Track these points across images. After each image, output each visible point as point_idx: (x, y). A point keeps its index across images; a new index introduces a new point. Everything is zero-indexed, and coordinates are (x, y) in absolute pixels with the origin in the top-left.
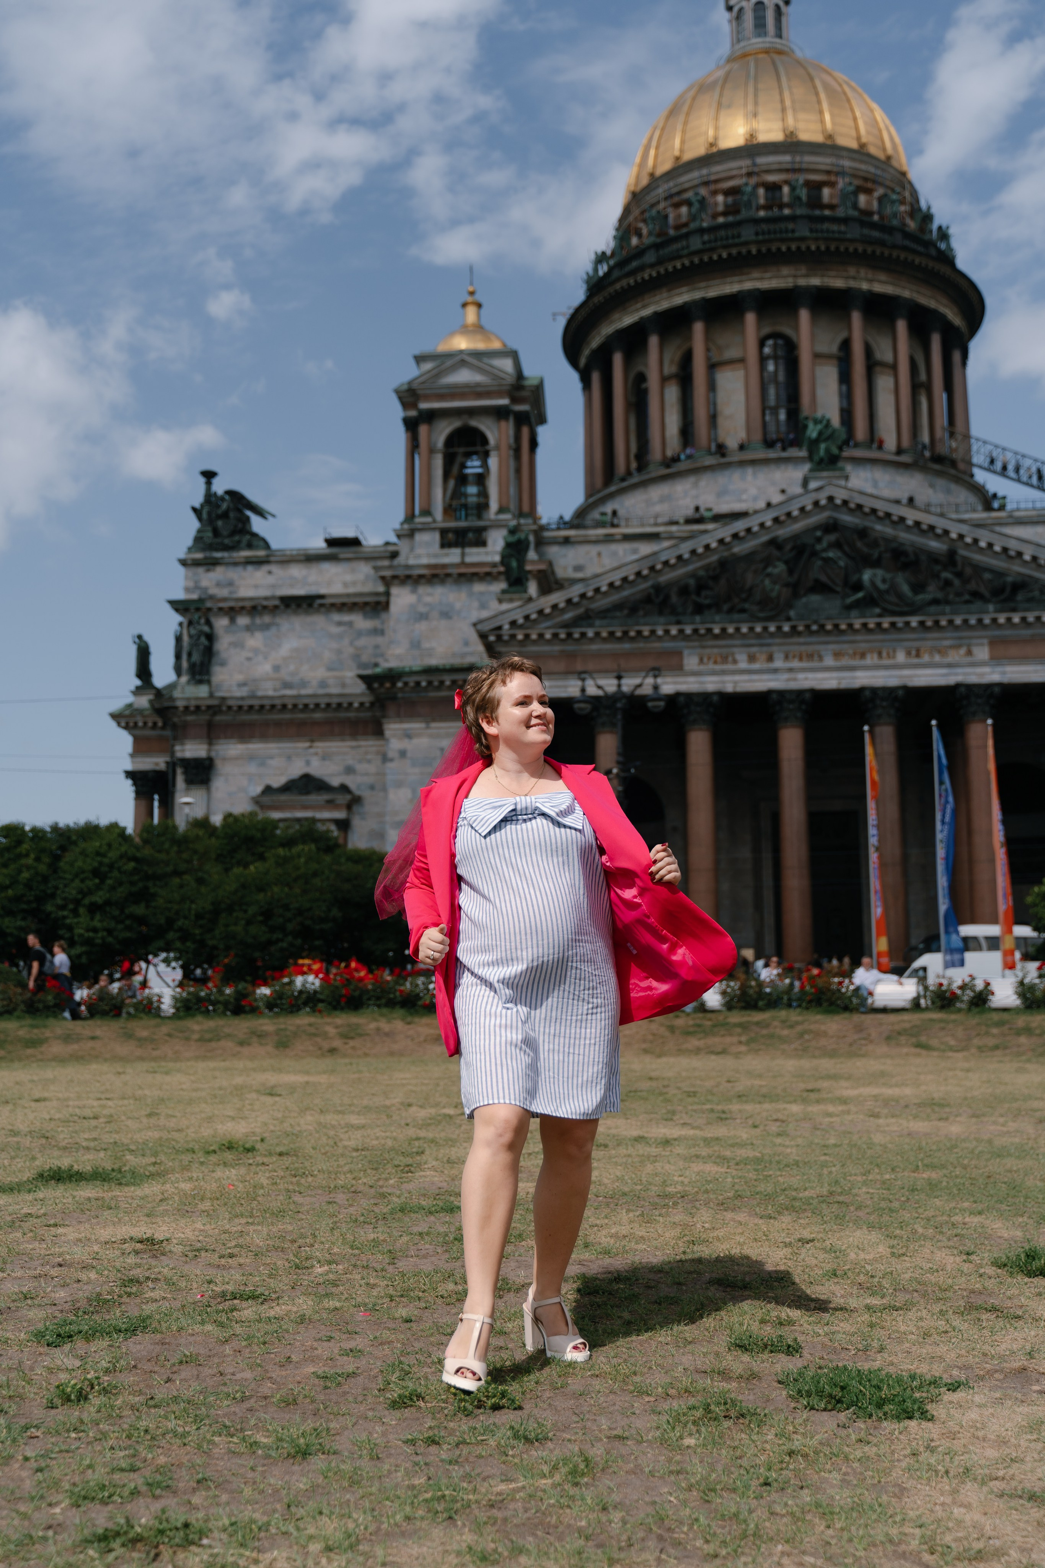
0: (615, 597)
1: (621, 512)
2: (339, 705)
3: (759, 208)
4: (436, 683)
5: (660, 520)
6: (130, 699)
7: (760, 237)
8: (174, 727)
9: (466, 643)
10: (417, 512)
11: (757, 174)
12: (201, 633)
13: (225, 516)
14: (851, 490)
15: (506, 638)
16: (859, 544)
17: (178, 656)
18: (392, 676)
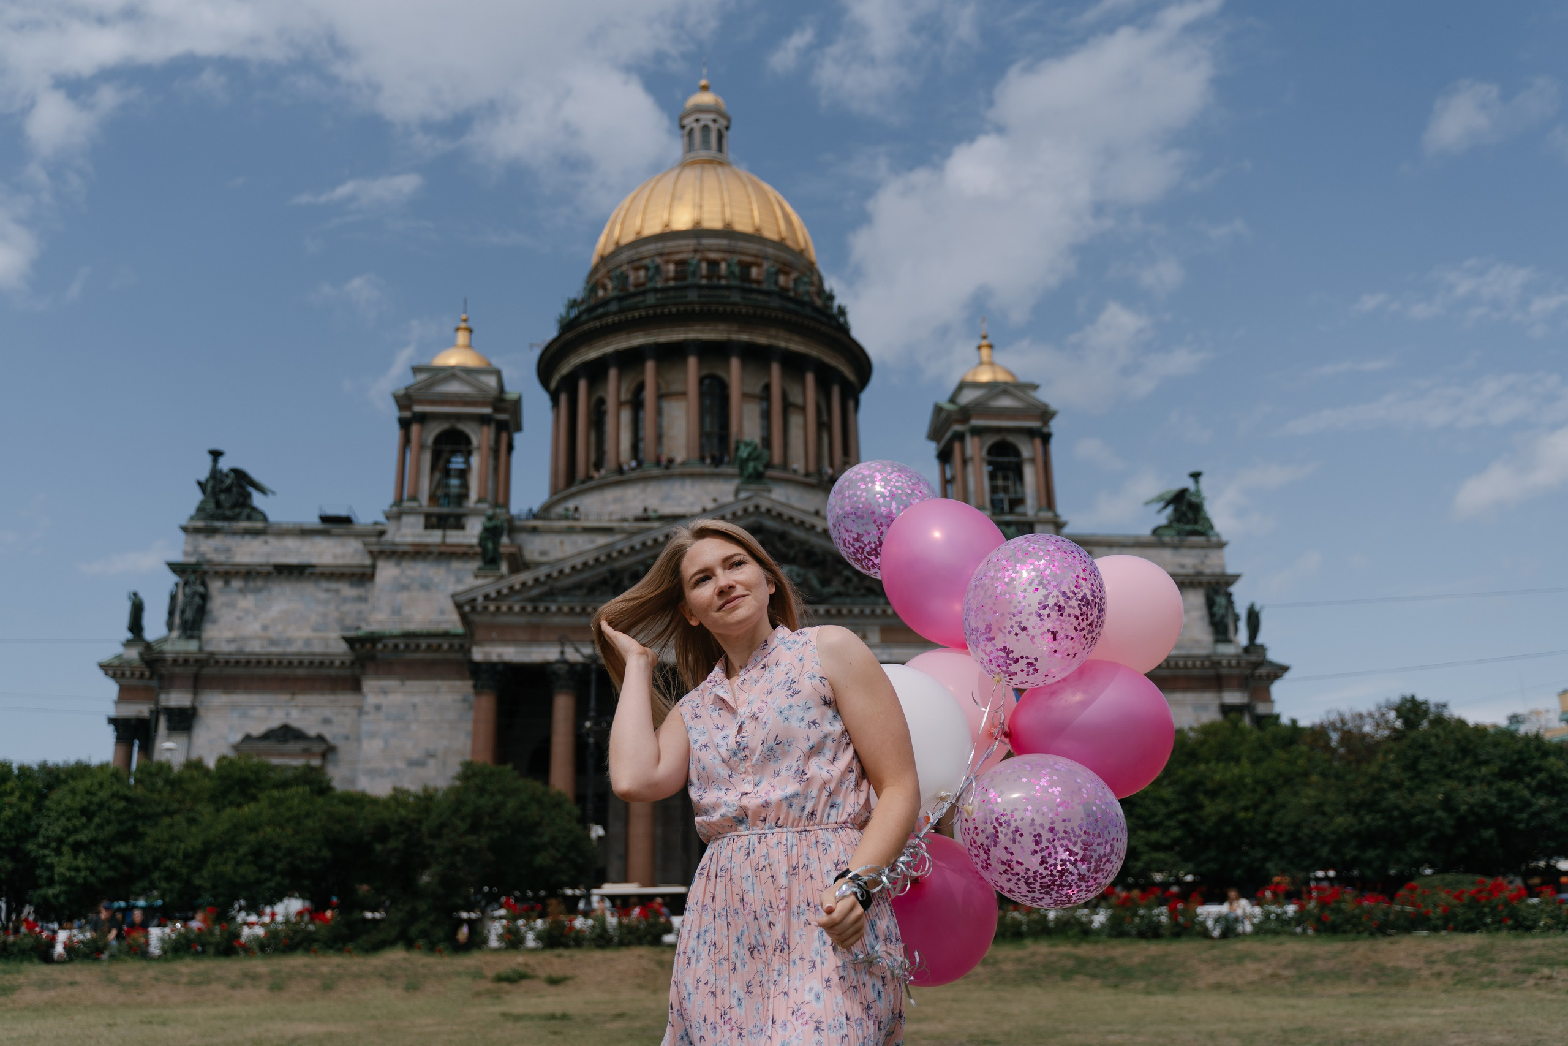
0: (576, 578)
1: (582, 509)
2: (322, 663)
3: (702, 277)
4: (413, 646)
5: (614, 517)
6: (119, 650)
7: (703, 300)
8: (161, 677)
9: (442, 612)
10: (405, 496)
11: (702, 251)
12: (195, 593)
13: (228, 490)
14: (774, 501)
15: (479, 608)
16: (779, 545)
17: (171, 613)
18: (373, 639)
